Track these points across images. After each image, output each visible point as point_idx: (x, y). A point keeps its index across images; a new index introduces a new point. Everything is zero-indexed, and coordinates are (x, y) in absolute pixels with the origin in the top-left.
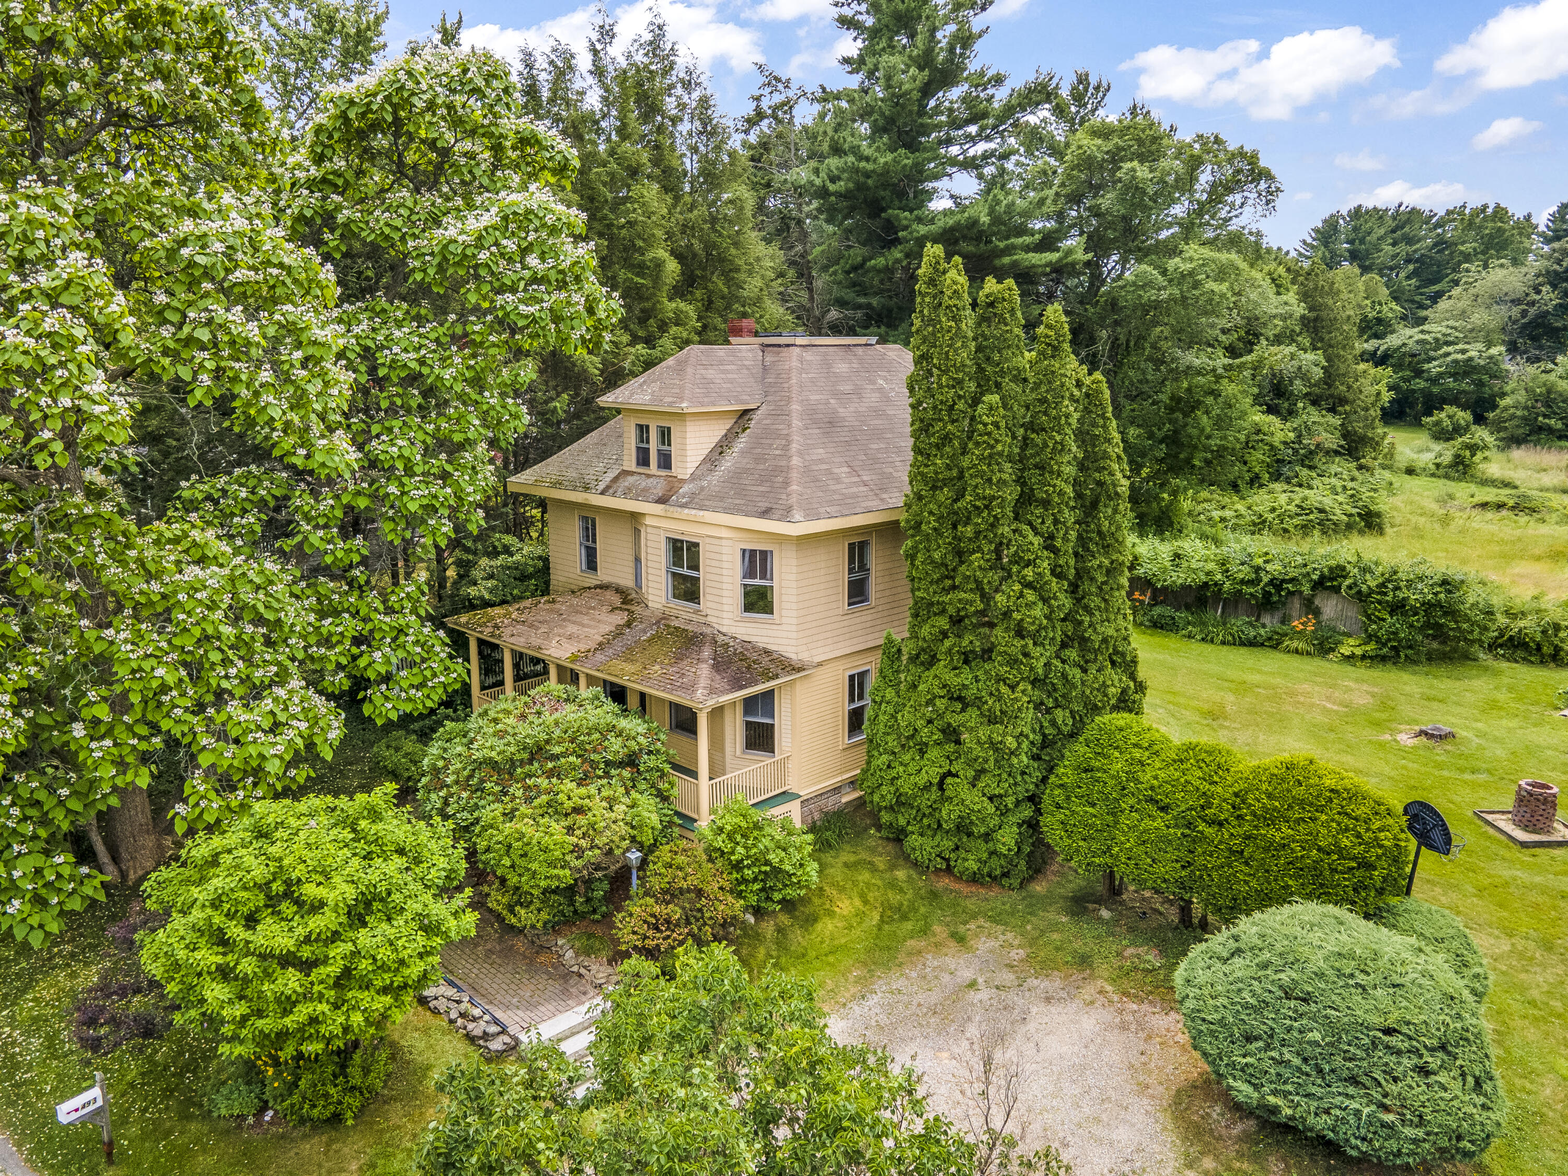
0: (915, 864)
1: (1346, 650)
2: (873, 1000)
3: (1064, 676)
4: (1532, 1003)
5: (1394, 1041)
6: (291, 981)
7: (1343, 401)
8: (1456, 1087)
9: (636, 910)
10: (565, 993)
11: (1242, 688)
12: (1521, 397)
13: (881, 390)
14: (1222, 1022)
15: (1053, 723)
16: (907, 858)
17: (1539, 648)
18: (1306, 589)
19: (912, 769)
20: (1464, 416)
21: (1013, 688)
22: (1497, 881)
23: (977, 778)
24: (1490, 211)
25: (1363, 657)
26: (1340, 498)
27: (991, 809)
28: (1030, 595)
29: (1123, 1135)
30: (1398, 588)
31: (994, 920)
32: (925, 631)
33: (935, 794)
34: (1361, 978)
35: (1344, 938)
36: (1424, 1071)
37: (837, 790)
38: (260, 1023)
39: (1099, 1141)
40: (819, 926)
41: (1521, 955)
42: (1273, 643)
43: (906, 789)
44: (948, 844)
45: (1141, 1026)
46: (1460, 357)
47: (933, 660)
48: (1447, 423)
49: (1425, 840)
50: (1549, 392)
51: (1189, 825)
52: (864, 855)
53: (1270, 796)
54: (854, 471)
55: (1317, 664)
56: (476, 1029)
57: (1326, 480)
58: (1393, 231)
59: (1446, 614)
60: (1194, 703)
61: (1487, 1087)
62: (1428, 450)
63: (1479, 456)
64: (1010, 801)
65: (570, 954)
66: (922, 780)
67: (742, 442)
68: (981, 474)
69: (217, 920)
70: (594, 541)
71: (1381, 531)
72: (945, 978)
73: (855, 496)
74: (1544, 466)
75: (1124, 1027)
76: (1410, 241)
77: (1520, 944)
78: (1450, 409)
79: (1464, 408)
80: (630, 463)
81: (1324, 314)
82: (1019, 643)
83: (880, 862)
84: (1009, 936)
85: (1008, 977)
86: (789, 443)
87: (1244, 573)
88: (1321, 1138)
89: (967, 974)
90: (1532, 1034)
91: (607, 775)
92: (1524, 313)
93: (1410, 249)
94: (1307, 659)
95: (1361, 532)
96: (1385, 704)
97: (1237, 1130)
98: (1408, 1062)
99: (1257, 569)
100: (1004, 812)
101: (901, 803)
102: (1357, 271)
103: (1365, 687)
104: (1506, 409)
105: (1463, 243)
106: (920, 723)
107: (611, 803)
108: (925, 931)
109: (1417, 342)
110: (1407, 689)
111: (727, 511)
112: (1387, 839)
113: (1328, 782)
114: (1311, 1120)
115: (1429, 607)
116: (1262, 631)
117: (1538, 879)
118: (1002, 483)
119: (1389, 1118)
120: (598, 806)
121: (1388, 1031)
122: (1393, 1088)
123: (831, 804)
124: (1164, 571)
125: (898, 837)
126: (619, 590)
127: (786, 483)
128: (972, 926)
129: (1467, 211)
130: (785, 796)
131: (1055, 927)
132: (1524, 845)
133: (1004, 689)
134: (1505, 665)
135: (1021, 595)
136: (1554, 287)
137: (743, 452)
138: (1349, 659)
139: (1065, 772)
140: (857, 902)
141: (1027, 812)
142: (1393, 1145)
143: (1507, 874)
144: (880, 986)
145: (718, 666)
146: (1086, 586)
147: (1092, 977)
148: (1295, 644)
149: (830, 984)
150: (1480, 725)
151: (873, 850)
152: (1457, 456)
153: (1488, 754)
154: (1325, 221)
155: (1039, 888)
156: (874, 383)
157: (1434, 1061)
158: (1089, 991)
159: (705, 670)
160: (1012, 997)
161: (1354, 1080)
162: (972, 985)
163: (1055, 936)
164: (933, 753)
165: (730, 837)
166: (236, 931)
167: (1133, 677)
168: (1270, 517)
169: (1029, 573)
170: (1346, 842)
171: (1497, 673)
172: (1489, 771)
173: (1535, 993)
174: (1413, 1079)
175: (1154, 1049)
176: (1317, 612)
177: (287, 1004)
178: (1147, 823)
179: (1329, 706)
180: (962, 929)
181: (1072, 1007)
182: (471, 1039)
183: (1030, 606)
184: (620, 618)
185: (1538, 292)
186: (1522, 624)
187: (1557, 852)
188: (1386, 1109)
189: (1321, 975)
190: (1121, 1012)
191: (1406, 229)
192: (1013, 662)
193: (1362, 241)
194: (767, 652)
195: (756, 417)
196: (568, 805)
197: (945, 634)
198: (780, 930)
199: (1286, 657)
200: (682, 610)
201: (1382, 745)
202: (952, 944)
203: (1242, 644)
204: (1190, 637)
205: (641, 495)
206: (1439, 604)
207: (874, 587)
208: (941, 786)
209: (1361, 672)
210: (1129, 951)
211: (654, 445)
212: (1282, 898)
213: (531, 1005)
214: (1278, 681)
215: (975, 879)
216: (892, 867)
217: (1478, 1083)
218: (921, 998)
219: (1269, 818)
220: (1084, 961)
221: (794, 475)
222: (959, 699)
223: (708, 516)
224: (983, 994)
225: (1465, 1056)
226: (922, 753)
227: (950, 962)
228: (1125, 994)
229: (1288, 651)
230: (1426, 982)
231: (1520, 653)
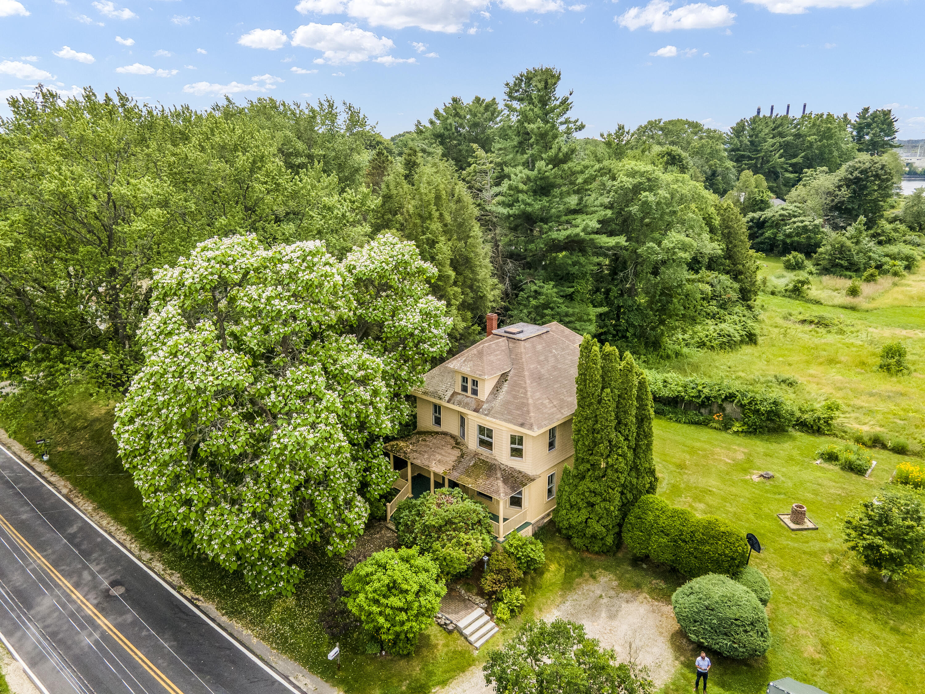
0: (575, 548)
1: (735, 429)
2: (568, 604)
3: (631, 482)
4: (787, 598)
5: (738, 622)
6: (403, 616)
7: (741, 273)
8: (755, 636)
9: (488, 577)
10: (467, 608)
11: (692, 451)
12: (829, 247)
13: (555, 356)
14: (687, 616)
15: (626, 498)
16: (572, 546)
17: (812, 427)
18: (720, 402)
19: (576, 516)
20: (800, 256)
21: (613, 489)
22: (782, 547)
23: (600, 519)
24: (825, 117)
25: (742, 432)
26: (738, 328)
27: (604, 530)
28: (620, 459)
29: (656, 650)
30: (756, 404)
31: (605, 569)
32: (581, 467)
33: (584, 525)
34: (729, 603)
35: (724, 590)
36: (746, 631)
37: (543, 518)
38: (395, 629)
39: (648, 652)
40: (545, 576)
41: (786, 579)
42: (704, 424)
43: (573, 523)
44: (587, 541)
45: (659, 611)
46: (800, 224)
47: (583, 478)
48: (793, 261)
49: (753, 547)
50: (842, 246)
51: (675, 541)
52: (556, 545)
53: (703, 534)
54: (551, 402)
55: (724, 434)
56: (442, 622)
57: (732, 317)
58: (773, 130)
59: (775, 415)
60: (674, 460)
61: (765, 635)
62: (783, 276)
63: (805, 287)
64: (611, 527)
65: (463, 592)
66: (579, 520)
67: (506, 387)
68: (604, 418)
69: (377, 597)
70: (440, 414)
71: (755, 343)
72: (591, 594)
73: (553, 414)
74: (838, 286)
75: (654, 611)
76: (781, 135)
77: (786, 573)
78: (794, 253)
79: (801, 252)
80: (459, 389)
81: (732, 231)
82: (616, 475)
83: (562, 548)
84: (611, 576)
85: (612, 593)
86: (526, 391)
87: (694, 393)
88: (716, 651)
89: (598, 592)
90: (785, 610)
91: (473, 529)
92: (833, 201)
93: (782, 140)
94: (719, 432)
95: (747, 343)
96: (749, 460)
97: (691, 647)
98: (741, 629)
99: (699, 391)
100: (608, 530)
101: (570, 527)
102: (751, 173)
103: (742, 449)
104: (821, 253)
105: (810, 136)
106: (579, 500)
107: (477, 539)
108: (581, 575)
109: (780, 215)
110: (758, 449)
111: (505, 420)
112: (740, 550)
113: (722, 529)
114: (713, 646)
115: (768, 412)
116: (701, 418)
117: (796, 545)
118: (611, 421)
119: (736, 646)
120: (473, 541)
121: (736, 620)
122: (737, 637)
123: (541, 524)
124: (660, 389)
125: (569, 538)
126: (453, 437)
127: (528, 412)
128: (597, 572)
129: (813, 116)
130: (527, 524)
131: (627, 572)
132: (793, 530)
133: (610, 491)
134: (799, 434)
135: (617, 459)
136: (848, 186)
137: (507, 392)
138: (737, 433)
139: (631, 518)
140: (557, 566)
141: (617, 530)
142: (736, 653)
143: (785, 543)
144: (569, 598)
145: (505, 481)
146: (638, 450)
147: (642, 592)
148: (714, 425)
149: (552, 598)
150: (784, 470)
151: (559, 542)
152: (795, 286)
153: (785, 485)
154: (738, 124)
155: (620, 555)
156: (551, 352)
157: (749, 629)
158: (641, 597)
159: (500, 483)
160: (615, 600)
161: (726, 634)
162: (601, 596)
163: (627, 576)
164: (583, 511)
165: (516, 548)
166: (383, 600)
167: (654, 476)
168: (705, 339)
169: (620, 451)
170: (727, 552)
171: (793, 439)
172: (785, 494)
173: (788, 594)
174: (743, 634)
175: (664, 619)
176: (723, 410)
177: (402, 623)
178: (661, 540)
179: (727, 460)
180: (594, 573)
181: (636, 604)
182: (441, 626)
183: (620, 463)
184: (457, 453)
185: (840, 190)
186: (806, 416)
187: (804, 532)
188: (735, 643)
189: (717, 602)
190: (652, 605)
191: (780, 129)
192: (614, 481)
193: (757, 136)
194: (520, 472)
195: (511, 374)
196: (464, 542)
197: (589, 470)
198: (532, 578)
199: (710, 431)
200: (483, 451)
201: (746, 481)
202: (591, 579)
203: (692, 423)
204: (671, 419)
205: (466, 405)
206: (772, 411)
207: (557, 443)
208: (586, 522)
209: (741, 440)
210: (654, 581)
211: (470, 385)
212: (706, 573)
213: (457, 613)
214: (707, 446)
215: (597, 553)
216: (567, 549)
217: (762, 634)
218: (584, 602)
219: (702, 542)
220: (638, 586)
221: (531, 408)
222: (594, 493)
223: (498, 421)
224: (605, 600)
225: (758, 626)
226: (579, 510)
227: (592, 587)
228: (653, 598)
229: (712, 428)
230: (748, 603)
231: (805, 428)
